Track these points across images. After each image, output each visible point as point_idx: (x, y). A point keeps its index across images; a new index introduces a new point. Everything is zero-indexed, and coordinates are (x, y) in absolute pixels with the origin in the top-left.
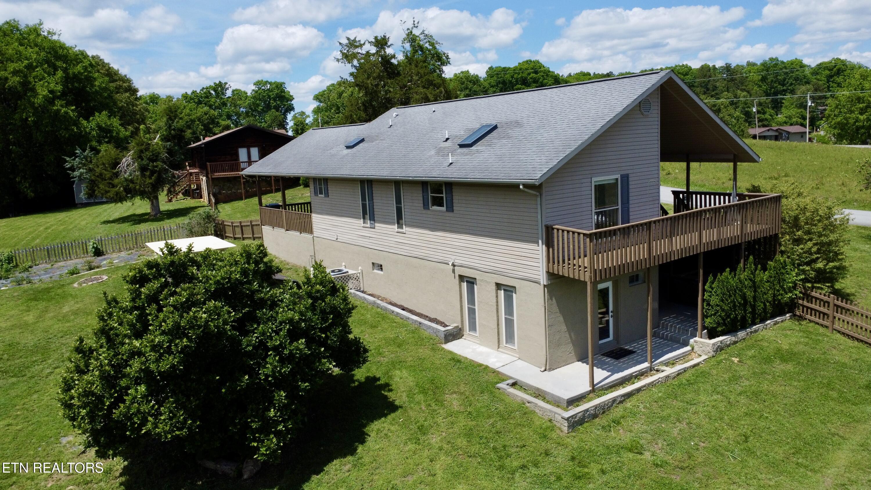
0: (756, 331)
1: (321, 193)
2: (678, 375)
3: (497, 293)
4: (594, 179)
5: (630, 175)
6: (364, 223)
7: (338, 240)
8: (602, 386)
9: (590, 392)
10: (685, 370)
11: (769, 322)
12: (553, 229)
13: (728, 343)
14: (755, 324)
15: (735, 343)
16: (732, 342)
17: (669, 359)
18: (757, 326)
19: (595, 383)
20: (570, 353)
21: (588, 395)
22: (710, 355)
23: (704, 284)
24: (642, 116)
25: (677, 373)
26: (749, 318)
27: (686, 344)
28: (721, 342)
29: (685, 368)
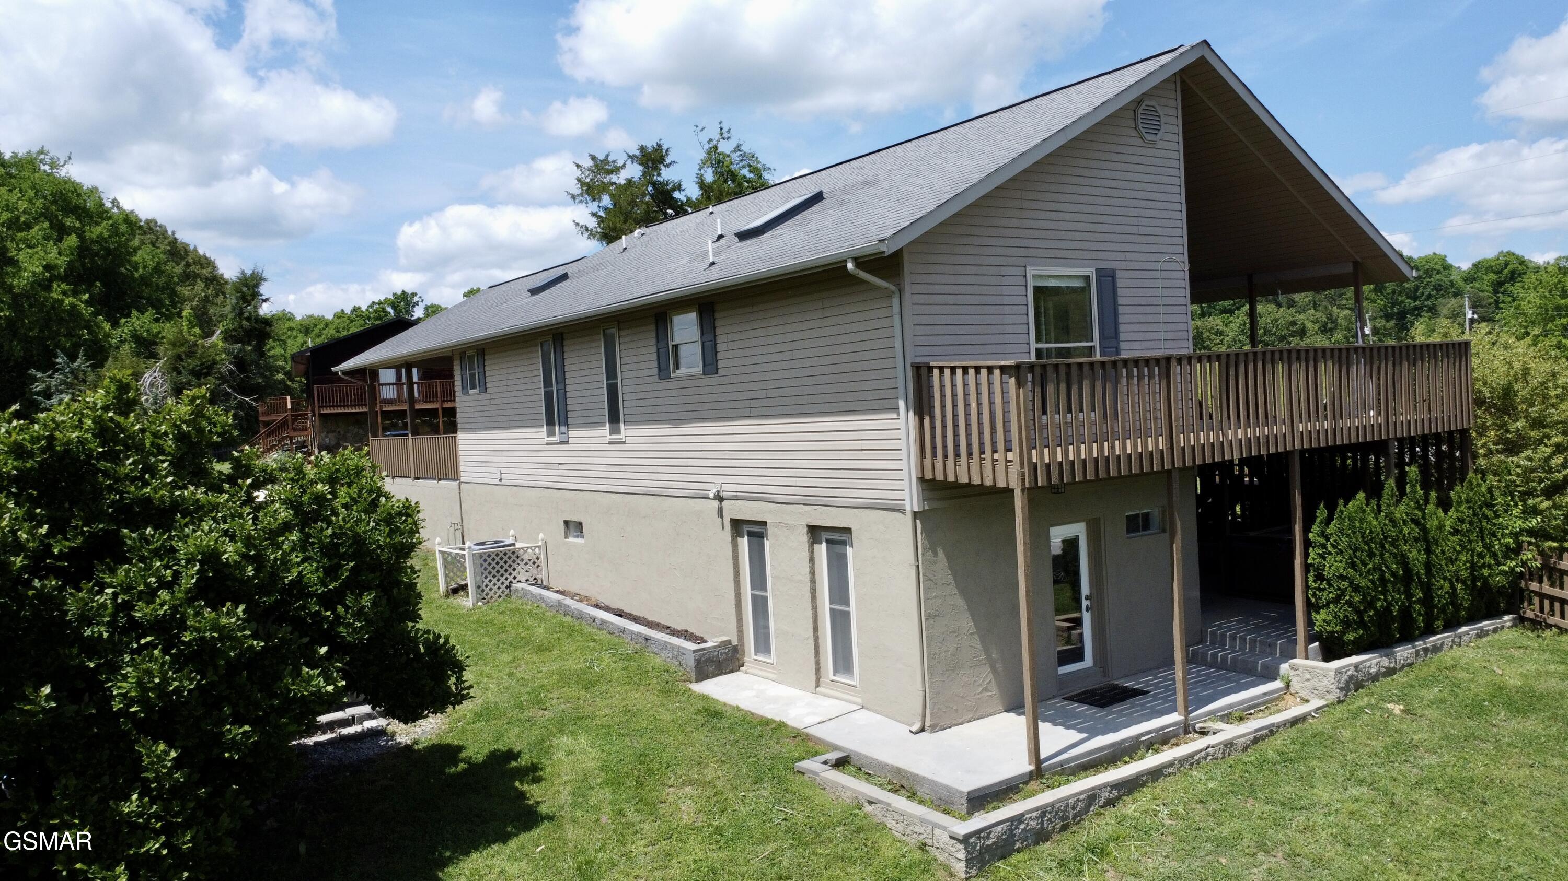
0: (1436, 649)
1: (473, 387)
2: (1256, 741)
3: (812, 552)
4: (1032, 271)
5: (1119, 274)
6: (551, 433)
7: (503, 482)
8: (1061, 764)
9: (1030, 777)
10: (1272, 730)
11: (1464, 629)
12: (930, 369)
13: (1373, 670)
14: (1434, 633)
15: (1390, 672)
16: (1383, 670)
17: (1231, 706)
18: (1439, 636)
19: (1042, 757)
20: (986, 690)
21: (1026, 783)
22: (1332, 697)
23: (1306, 529)
24: (1139, 142)
25: (1252, 737)
26: (1419, 614)
27: (1271, 674)
28: (1356, 667)
29: (1273, 725)
